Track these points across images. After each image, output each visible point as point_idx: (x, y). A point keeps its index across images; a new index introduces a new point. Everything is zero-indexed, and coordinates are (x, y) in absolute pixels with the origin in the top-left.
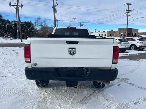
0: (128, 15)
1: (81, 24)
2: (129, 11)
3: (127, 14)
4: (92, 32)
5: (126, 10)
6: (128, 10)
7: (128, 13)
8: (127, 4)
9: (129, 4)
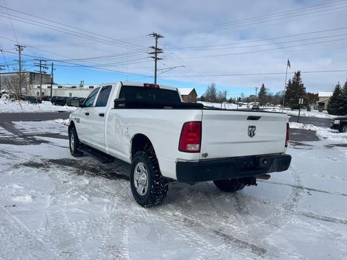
0: (156, 59)
1: (42, 63)
2: (157, 51)
3: (154, 55)
4: (73, 87)
5: (153, 47)
6: (156, 49)
7: (156, 53)
8: (155, 35)
9: (157, 36)
